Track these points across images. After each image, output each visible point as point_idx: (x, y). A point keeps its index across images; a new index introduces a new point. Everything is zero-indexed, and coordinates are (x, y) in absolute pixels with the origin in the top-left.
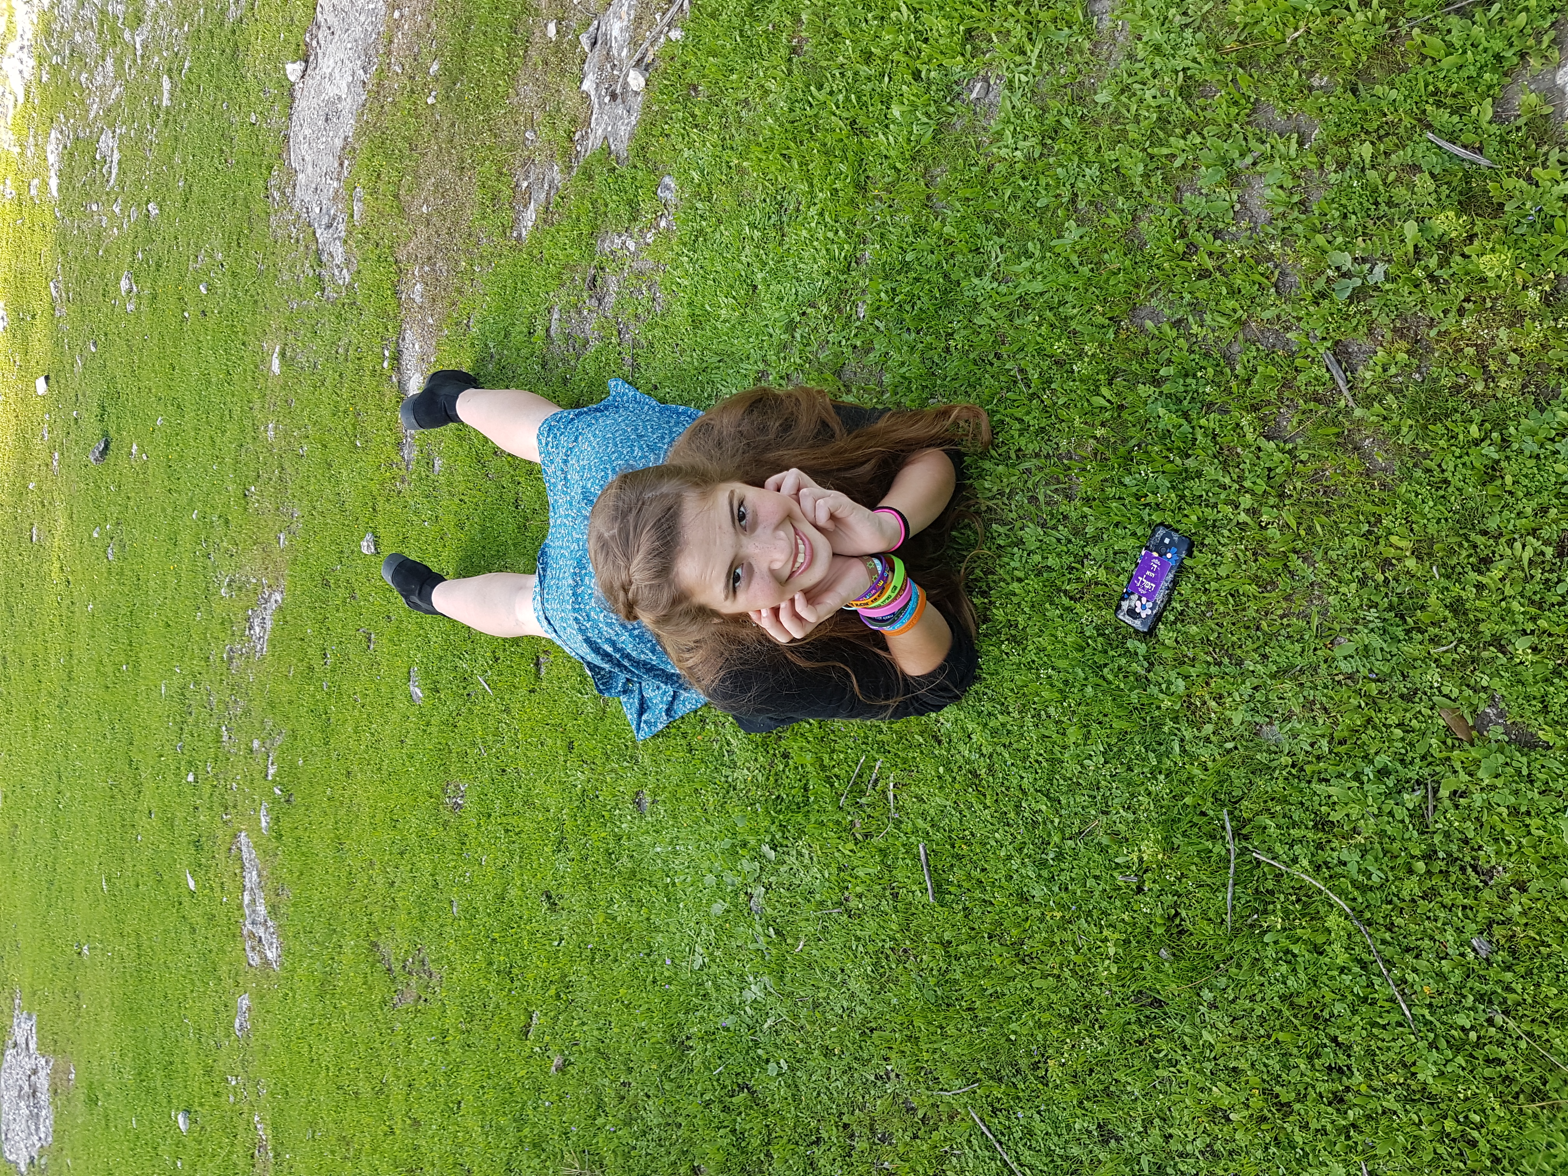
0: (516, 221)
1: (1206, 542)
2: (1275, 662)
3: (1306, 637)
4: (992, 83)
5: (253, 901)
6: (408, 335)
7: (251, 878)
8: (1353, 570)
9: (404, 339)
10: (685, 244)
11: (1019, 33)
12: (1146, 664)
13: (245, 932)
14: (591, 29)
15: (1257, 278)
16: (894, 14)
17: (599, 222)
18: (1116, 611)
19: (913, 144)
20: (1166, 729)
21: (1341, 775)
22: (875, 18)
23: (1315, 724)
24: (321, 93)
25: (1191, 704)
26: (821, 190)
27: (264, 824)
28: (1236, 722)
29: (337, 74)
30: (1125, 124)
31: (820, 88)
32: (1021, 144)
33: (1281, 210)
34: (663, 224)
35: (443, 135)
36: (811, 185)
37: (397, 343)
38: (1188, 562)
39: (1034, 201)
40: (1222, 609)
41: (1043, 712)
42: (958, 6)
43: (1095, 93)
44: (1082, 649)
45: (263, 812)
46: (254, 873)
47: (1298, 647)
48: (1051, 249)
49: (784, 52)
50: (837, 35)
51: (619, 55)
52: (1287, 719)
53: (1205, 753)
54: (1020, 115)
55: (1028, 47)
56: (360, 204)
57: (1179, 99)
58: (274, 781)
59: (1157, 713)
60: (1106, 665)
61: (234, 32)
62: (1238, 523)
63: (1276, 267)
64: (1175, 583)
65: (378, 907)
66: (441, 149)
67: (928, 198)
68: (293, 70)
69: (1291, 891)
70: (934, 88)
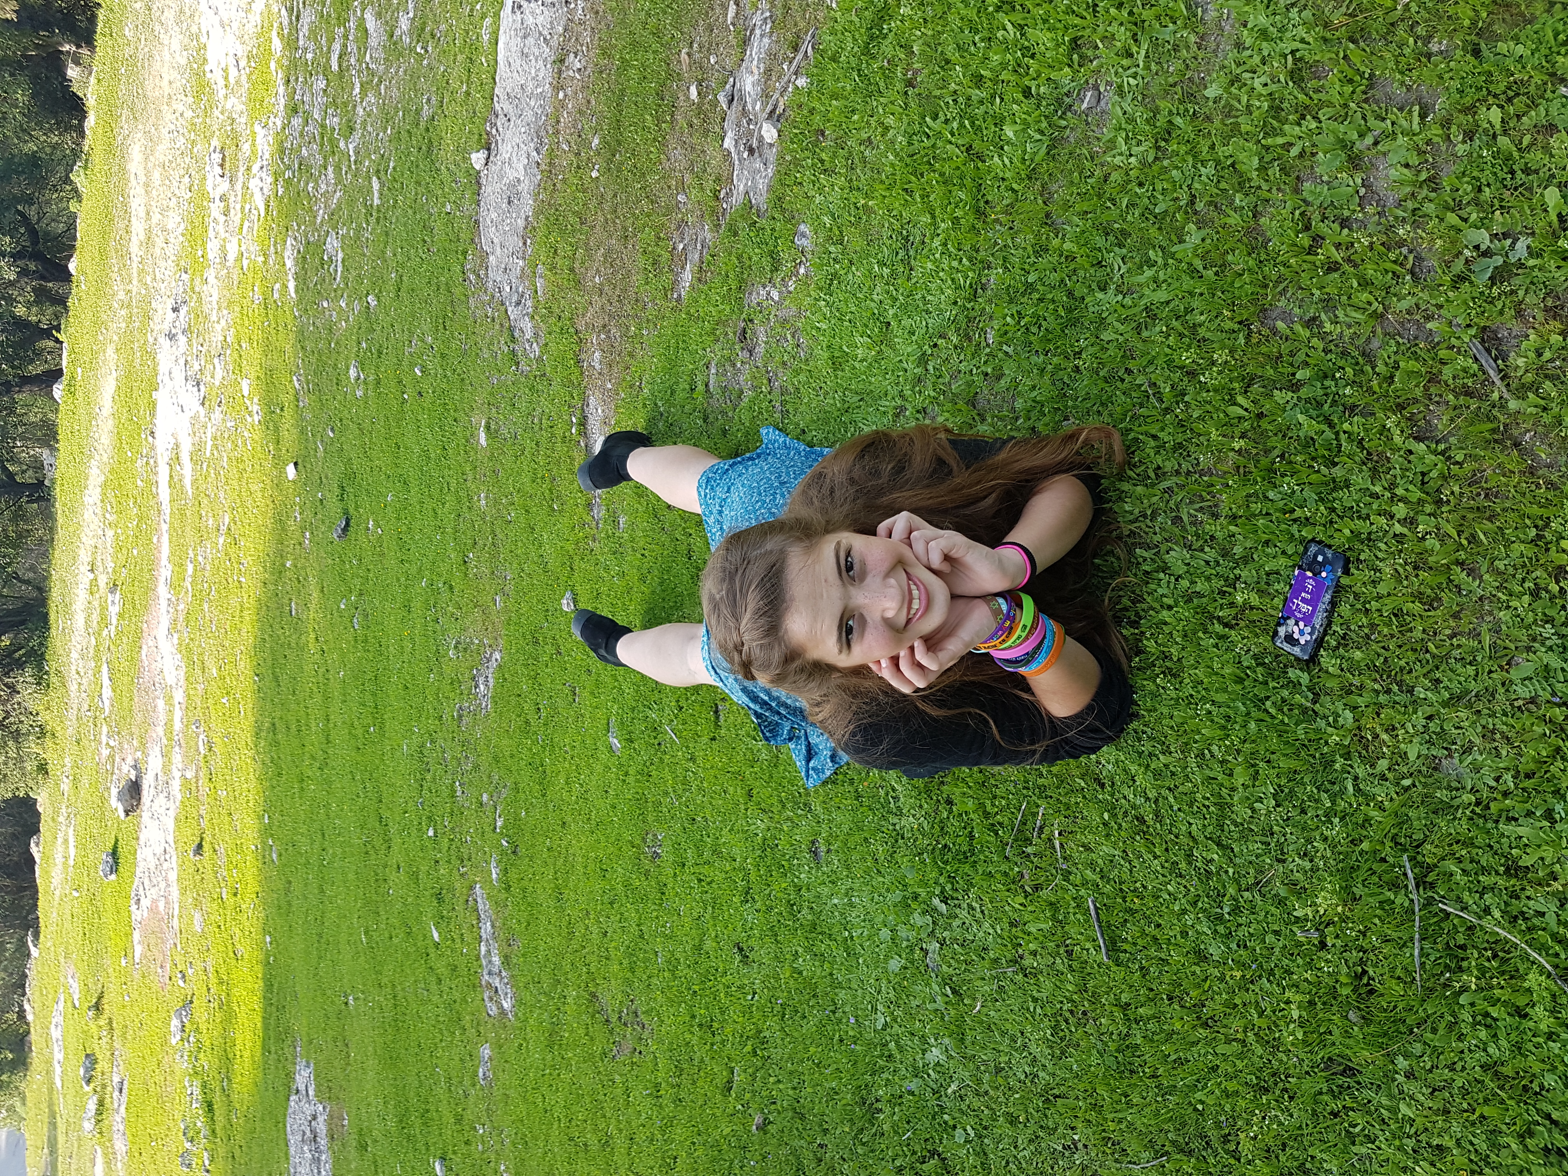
0: (676, 282)
1: (1362, 557)
2: (1447, 688)
3: (1479, 658)
4: (1102, 90)
5: (489, 951)
6: (592, 401)
7: (486, 928)
8: (1524, 580)
9: (588, 405)
10: (821, 289)
11: (1122, 34)
12: (1311, 696)
13: (483, 983)
14: (728, 87)
15: (1389, 266)
16: (1000, 34)
17: (745, 276)
18: (1273, 637)
19: (1027, 163)
20: (1337, 766)
21: (1529, 814)
22: (982, 40)
23: (1498, 756)
24: (503, 177)
25: (1362, 737)
26: (943, 221)
27: (494, 876)
28: (1412, 756)
29: (515, 159)
30: (1237, 117)
31: (935, 118)
32: (1135, 150)
33: (1408, 189)
34: (802, 271)
35: (607, 207)
36: (933, 217)
37: (583, 409)
38: (1345, 581)
39: (1151, 207)
40: (1386, 631)
41: (1206, 752)
42: (1061, 16)
43: (1206, 88)
44: (1240, 681)
45: (493, 864)
46: (488, 924)
47: (1471, 670)
48: (1173, 256)
49: (899, 86)
50: (948, 62)
51: (754, 109)
52: (1467, 750)
53: (1380, 792)
54: (1131, 120)
55: (1134, 49)
56: (541, 280)
57: (1291, 84)
58: (502, 833)
59: (1326, 749)
60: (1267, 698)
61: (427, 130)
62: (1395, 535)
63: (1411, 251)
64: (1333, 604)
65: (594, 958)
66: (606, 220)
67: (1048, 215)
68: (477, 159)
69: (1486, 945)
70: (1044, 103)
